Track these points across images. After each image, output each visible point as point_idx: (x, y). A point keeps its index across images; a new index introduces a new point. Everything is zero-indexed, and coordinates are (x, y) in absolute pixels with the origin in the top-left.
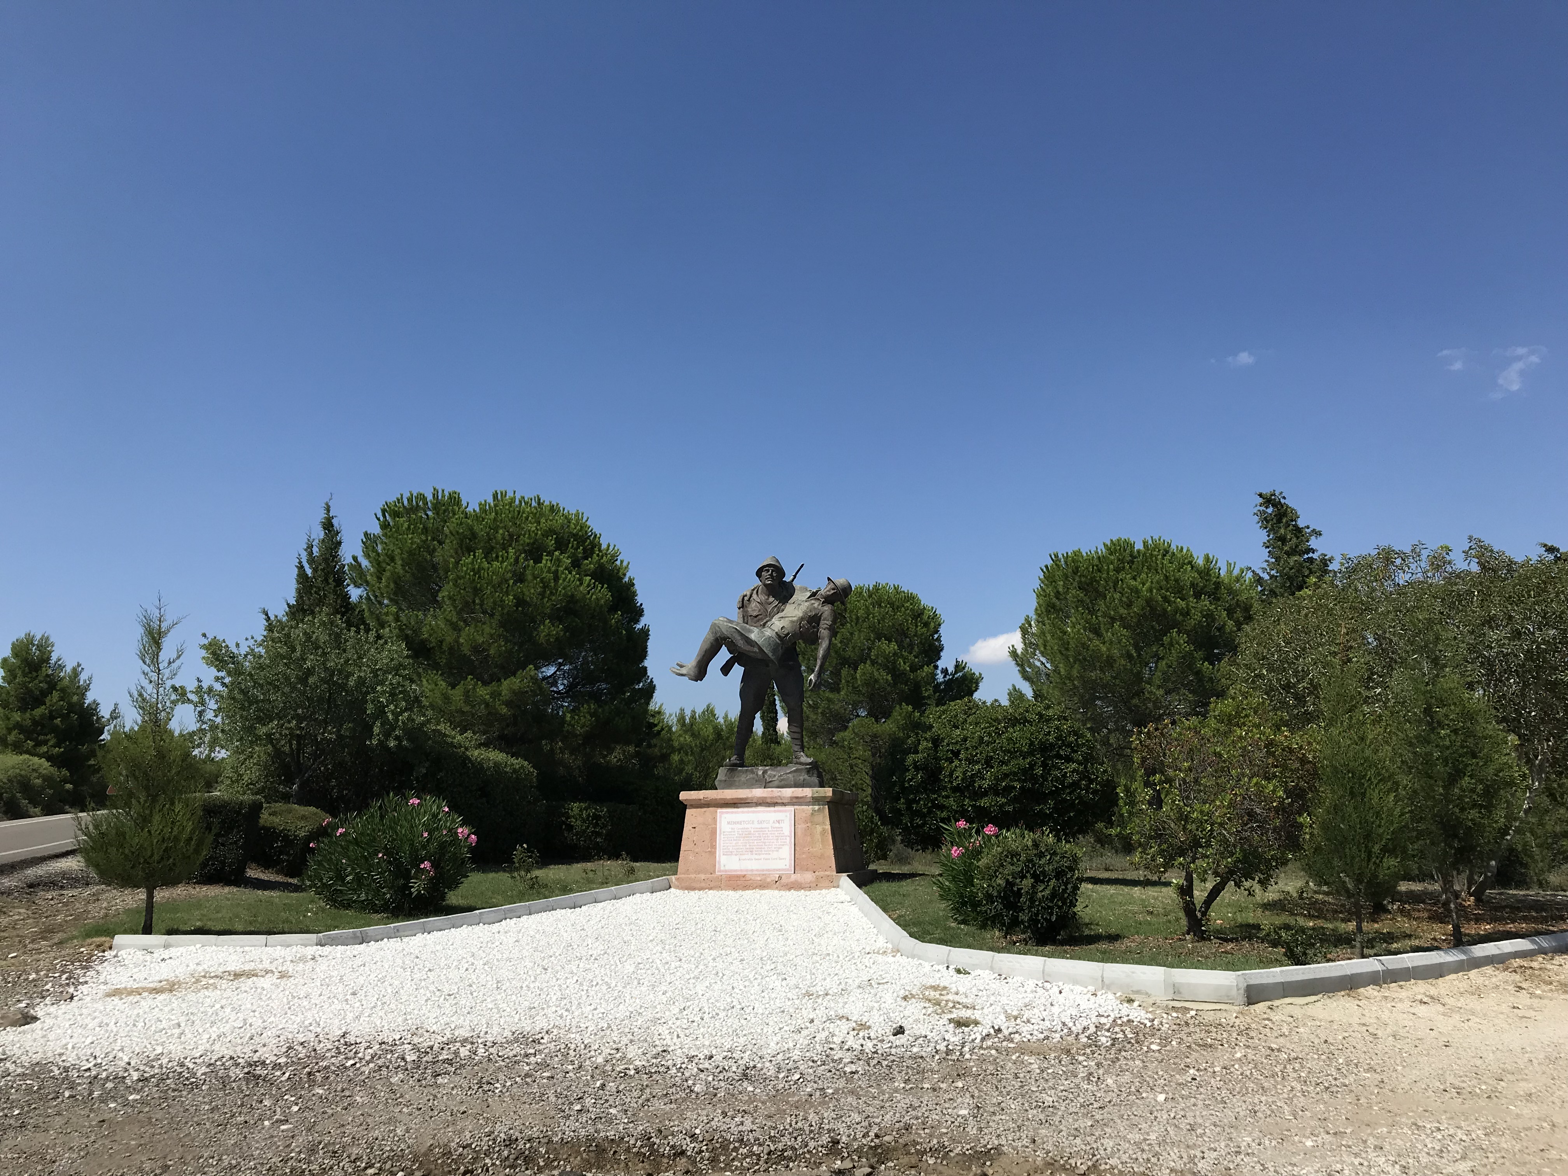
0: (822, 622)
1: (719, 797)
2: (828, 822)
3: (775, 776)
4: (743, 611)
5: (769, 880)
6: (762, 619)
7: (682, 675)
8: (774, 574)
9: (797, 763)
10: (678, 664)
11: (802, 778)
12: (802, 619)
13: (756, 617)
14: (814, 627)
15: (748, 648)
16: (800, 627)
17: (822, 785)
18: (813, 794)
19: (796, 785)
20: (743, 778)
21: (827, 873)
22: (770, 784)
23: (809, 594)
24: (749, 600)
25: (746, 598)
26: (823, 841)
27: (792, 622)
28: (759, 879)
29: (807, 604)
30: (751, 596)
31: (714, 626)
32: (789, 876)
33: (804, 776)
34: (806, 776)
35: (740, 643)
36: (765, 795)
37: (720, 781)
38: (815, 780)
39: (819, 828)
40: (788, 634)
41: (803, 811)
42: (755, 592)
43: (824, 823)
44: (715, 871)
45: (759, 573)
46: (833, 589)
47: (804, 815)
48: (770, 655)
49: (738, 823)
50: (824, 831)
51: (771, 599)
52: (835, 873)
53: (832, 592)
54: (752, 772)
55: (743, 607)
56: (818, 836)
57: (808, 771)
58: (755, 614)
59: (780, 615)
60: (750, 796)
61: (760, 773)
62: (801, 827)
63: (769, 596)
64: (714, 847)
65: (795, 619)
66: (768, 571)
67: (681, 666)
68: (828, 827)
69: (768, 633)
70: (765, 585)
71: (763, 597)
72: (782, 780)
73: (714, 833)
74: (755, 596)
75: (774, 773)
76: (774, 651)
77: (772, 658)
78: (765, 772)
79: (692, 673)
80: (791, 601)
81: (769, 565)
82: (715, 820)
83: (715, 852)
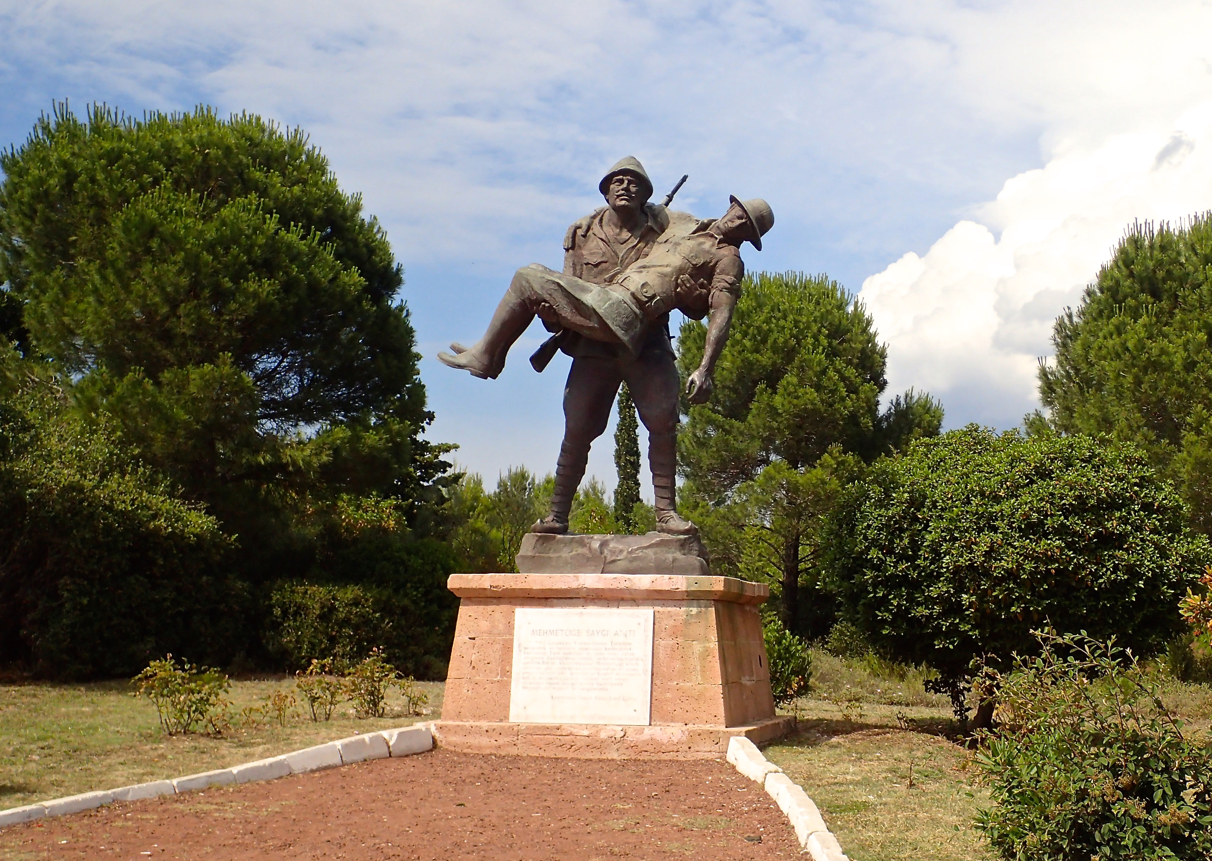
0: (717, 278)
1: (519, 586)
2: (714, 636)
3: (621, 551)
4: (574, 255)
5: (603, 735)
6: (607, 270)
7: (460, 367)
8: (633, 189)
9: (662, 530)
10: (453, 348)
11: (670, 557)
12: (681, 271)
13: (597, 265)
14: (702, 286)
15: (578, 320)
16: (677, 285)
17: (705, 571)
18: (689, 585)
19: (661, 569)
20: (566, 553)
21: (707, 727)
22: (612, 567)
23: (694, 227)
24: (584, 236)
25: (580, 232)
26: (703, 670)
27: (663, 275)
28: (586, 733)
29: (691, 243)
30: (589, 228)
31: (519, 278)
32: (640, 730)
33: (675, 555)
34: (678, 555)
35: (566, 311)
36: (600, 586)
37: (524, 557)
38: (695, 560)
39: (697, 647)
40: (654, 296)
41: (670, 615)
42: (597, 220)
43: (707, 639)
44: (507, 717)
45: (605, 187)
46: (740, 218)
47: (672, 622)
48: (620, 333)
49: (551, 632)
50: (705, 654)
51: (626, 235)
52: (723, 728)
53: (738, 222)
54: (582, 543)
55: (573, 247)
56: (695, 662)
57: (683, 545)
58: (594, 260)
59: (641, 262)
60: (574, 585)
61: (596, 545)
62: (666, 642)
63: (621, 228)
64: (507, 673)
65: (668, 270)
66: (621, 181)
67: (459, 351)
68: (714, 645)
69: (617, 293)
70: (616, 208)
71: (610, 231)
72: (635, 559)
73: (507, 649)
74: (596, 228)
75: (621, 547)
76: (628, 326)
77: (625, 338)
78: (604, 544)
79: (476, 364)
80: (663, 238)
81: (624, 172)
82: (510, 626)
83: (508, 684)
